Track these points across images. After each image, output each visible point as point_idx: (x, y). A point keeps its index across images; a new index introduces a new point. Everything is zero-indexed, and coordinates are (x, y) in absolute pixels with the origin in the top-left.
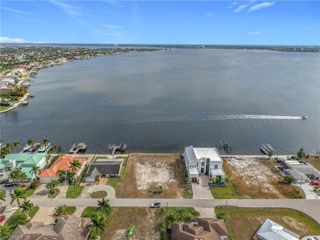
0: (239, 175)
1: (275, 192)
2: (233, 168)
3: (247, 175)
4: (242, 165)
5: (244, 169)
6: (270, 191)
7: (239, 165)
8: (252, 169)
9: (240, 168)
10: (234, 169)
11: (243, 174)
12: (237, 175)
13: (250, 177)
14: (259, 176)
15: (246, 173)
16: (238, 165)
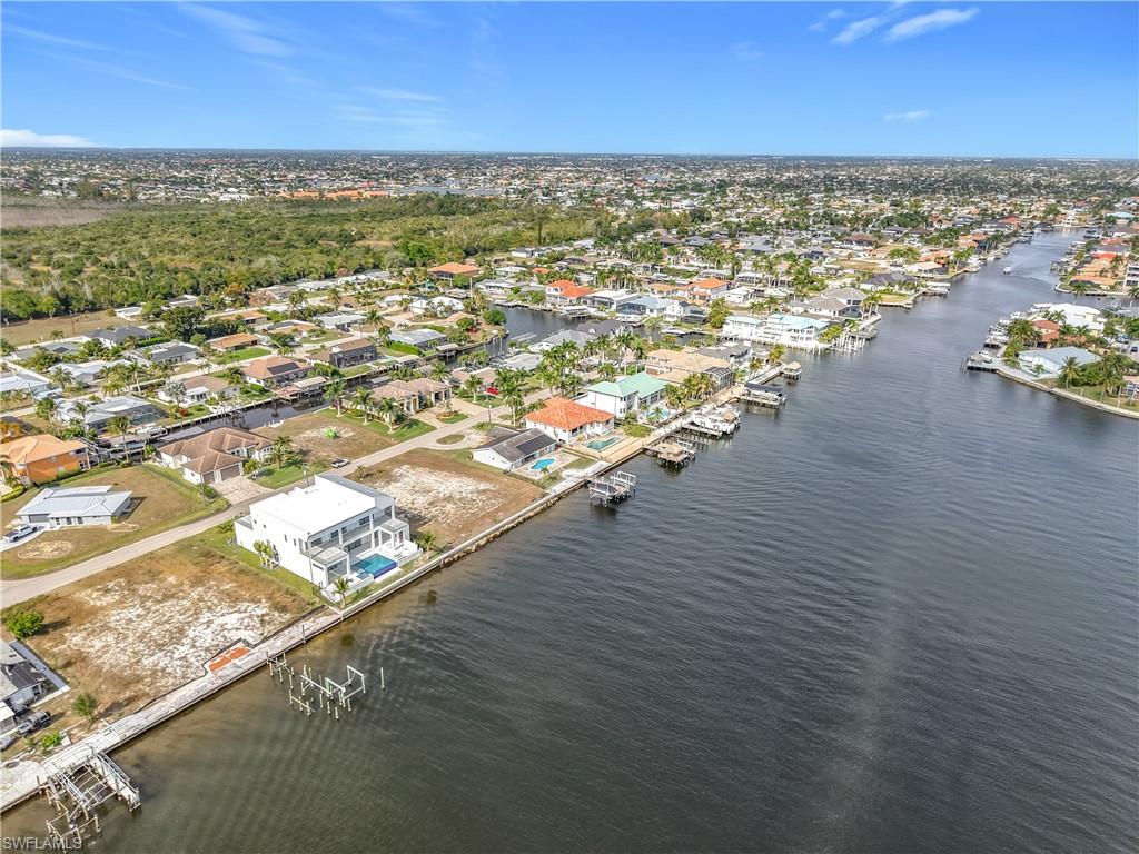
0: (208, 585)
1: (82, 595)
2: (233, 599)
3: (178, 599)
4: (209, 623)
5: (197, 612)
6: (98, 590)
7: (221, 620)
8: (167, 626)
9: (209, 609)
10: (228, 594)
11: (194, 595)
12: (212, 583)
13: (166, 597)
14: (138, 616)
15: (184, 602)
16: (223, 615)
